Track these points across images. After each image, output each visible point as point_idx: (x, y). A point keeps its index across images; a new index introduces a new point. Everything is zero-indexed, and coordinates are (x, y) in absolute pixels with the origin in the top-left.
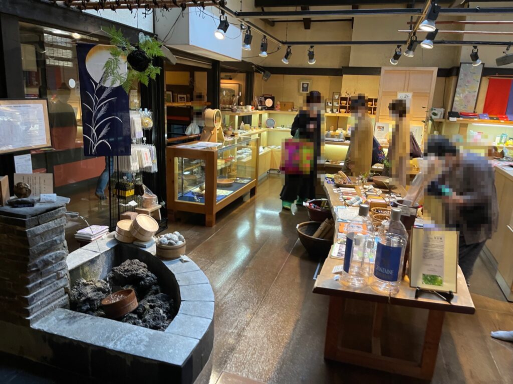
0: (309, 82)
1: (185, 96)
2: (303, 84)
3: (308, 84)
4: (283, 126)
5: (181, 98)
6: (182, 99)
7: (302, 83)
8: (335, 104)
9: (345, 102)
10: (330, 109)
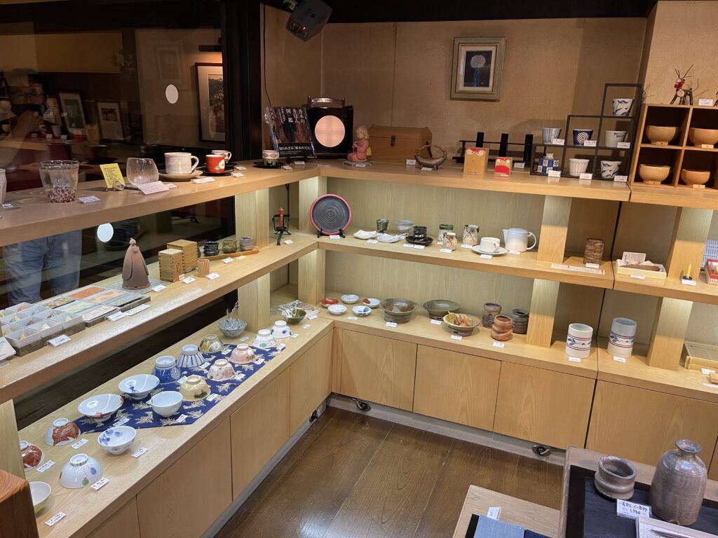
0: (493, 49)
1: (114, 106)
2: (469, 55)
3: (487, 55)
4: (383, 228)
5: (106, 112)
6: (109, 115)
7: (463, 50)
8: (615, 140)
9: (670, 131)
10: (583, 163)
